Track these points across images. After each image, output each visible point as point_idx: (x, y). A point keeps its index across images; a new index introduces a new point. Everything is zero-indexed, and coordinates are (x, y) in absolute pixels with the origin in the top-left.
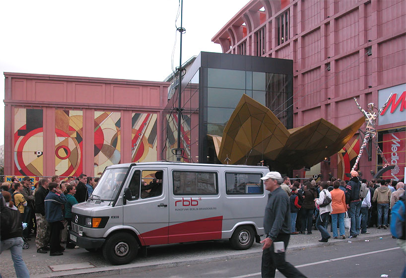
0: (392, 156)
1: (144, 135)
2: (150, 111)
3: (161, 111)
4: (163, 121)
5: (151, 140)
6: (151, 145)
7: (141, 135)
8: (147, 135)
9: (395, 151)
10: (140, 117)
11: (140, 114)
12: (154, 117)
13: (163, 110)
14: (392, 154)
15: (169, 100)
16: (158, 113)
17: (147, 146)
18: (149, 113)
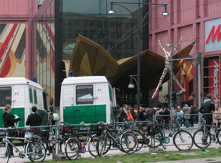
0: (214, 79)
1: (10, 48)
2: (17, 21)
3: (30, 20)
4: (32, 31)
5: (19, 54)
6: (18, 60)
7: (7, 49)
8: (14, 48)
9: (216, 75)
10: (6, 28)
11: (5, 25)
12: (22, 27)
13: (32, 19)
14: (214, 78)
15: (39, 6)
16: (27, 23)
17: (14, 61)
18: (16, 23)
